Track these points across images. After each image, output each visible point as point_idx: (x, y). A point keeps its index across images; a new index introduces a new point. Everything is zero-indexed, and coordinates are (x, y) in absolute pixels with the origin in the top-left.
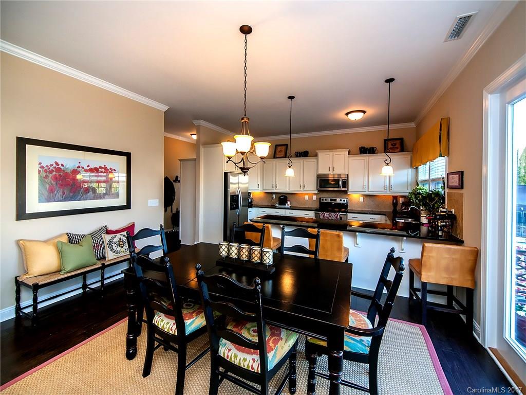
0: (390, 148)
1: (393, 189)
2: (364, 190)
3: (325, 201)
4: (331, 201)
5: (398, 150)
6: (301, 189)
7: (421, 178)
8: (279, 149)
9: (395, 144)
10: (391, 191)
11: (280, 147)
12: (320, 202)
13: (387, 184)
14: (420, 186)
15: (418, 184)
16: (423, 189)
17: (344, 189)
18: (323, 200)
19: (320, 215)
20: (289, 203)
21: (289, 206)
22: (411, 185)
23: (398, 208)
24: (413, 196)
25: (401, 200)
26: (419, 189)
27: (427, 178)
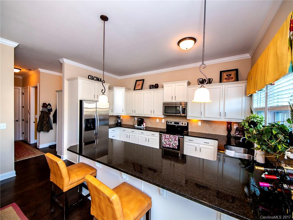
0: (225, 79)
1: (227, 116)
2: (201, 116)
3: (170, 124)
4: (174, 124)
5: (233, 80)
6: (152, 114)
7: (255, 106)
8: (138, 83)
9: (230, 75)
10: (225, 117)
11: (139, 82)
12: (167, 125)
13: (222, 111)
14: (254, 114)
15: (252, 112)
16: (257, 117)
17: (183, 115)
18: (169, 123)
19: (163, 136)
20: (144, 124)
21: (145, 126)
22: (245, 113)
23: (233, 133)
24: (247, 124)
25: (235, 127)
26: (254, 118)
27: (263, 105)
